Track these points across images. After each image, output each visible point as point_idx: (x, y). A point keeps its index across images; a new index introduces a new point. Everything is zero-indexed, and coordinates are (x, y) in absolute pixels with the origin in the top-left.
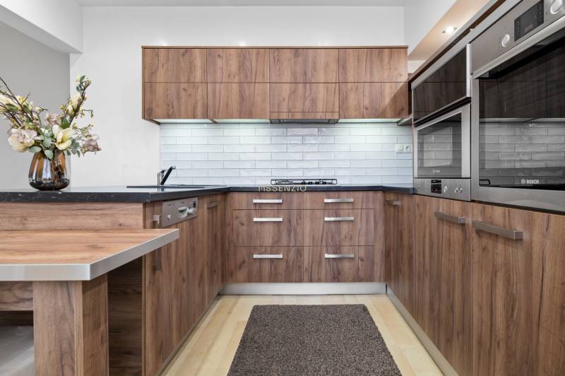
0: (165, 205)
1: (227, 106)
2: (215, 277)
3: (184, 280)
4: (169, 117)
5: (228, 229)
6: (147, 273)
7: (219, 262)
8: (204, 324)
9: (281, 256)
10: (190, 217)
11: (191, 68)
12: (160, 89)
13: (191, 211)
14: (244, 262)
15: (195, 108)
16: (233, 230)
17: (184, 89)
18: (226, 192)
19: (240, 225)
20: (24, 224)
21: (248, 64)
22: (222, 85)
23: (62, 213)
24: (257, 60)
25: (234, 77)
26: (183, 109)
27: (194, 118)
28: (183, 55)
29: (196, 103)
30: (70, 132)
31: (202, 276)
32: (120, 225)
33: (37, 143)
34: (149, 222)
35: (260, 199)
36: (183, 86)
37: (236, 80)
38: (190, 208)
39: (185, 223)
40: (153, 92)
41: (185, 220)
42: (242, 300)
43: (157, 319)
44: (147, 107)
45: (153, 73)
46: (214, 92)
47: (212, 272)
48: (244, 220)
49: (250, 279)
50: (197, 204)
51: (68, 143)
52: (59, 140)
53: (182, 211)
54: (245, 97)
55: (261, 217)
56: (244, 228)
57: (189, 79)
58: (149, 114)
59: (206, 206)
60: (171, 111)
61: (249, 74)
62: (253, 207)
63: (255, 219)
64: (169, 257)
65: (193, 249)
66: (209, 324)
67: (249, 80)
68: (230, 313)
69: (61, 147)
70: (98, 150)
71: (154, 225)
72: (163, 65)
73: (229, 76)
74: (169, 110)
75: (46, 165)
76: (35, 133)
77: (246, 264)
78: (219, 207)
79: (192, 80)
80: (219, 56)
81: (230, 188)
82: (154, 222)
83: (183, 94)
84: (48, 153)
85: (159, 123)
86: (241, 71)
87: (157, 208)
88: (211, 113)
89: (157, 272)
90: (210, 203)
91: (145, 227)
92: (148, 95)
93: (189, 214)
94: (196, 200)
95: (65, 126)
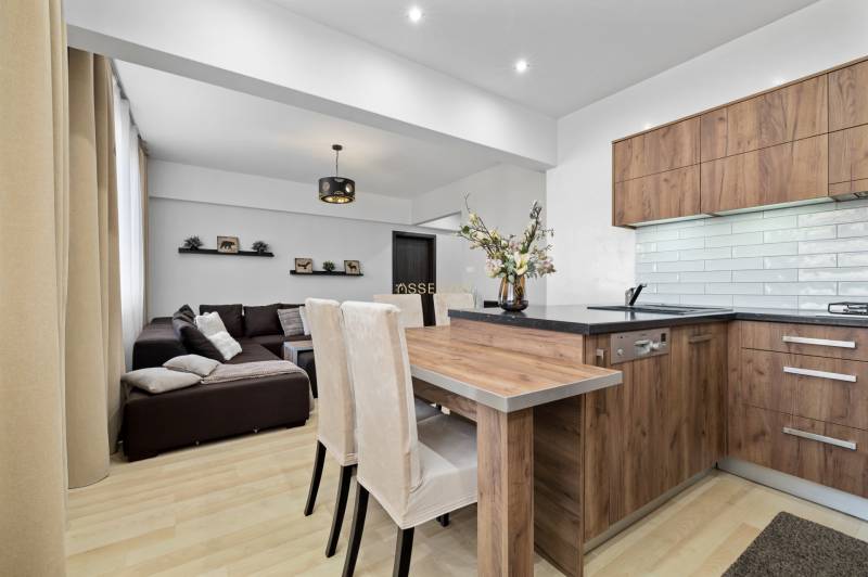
0: (614, 337)
1: (736, 190)
2: (704, 441)
3: (644, 434)
4: (645, 219)
5: (733, 377)
6: (588, 414)
7: (714, 422)
8: (684, 501)
9: (851, 445)
10: (655, 354)
11: (675, 150)
12: (633, 188)
13: (656, 346)
14: (763, 433)
15: (681, 201)
16: (741, 378)
17: (666, 180)
18: (728, 320)
19: (755, 374)
20: (490, 341)
21: (777, 114)
22: (727, 161)
23: (517, 335)
24: (798, 102)
25: (749, 143)
26: (664, 206)
27: (680, 216)
28: (664, 136)
29: (684, 195)
30: (527, 257)
31: (676, 435)
32: (561, 355)
33: (504, 270)
34: (590, 356)
35: (800, 336)
36: (663, 176)
37: (754, 145)
38: (654, 342)
39: (646, 360)
40: (624, 191)
41: (648, 357)
42: (759, 492)
43: (601, 471)
44: (618, 210)
45: (625, 170)
46: (712, 174)
47: (698, 434)
48: (765, 367)
49: (775, 463)
50: (668, 337)
51: (525, 268)
52: (518, 265)
53: (643, 345)
54: (770, 170)
55: (801, 367)
56: (764, 379)
57: (672, 164)
58: (620, 220)
59: (685, 339)
60: (648, 211)
61: (779, 130)
62: (783, 348)
63: (787, 369)
64: (620, 402)
65: (661, 396)
66: (691, 505)
67: (779, 139)
68: (730, 504)
69: (519, 272)
70: (554, 271)
71: (598, 362)
72: (637, 157)
73: (739, 144)
74: (645, 211)
75: (511, 287)
76: (500, 262)
77: (767, 438)
78: (713, 343)
79: (677, 165)
80: (721, 119)
81: (736, 314)
82: (598, 357)
83: (664, 186)
84: (511, 278)
85: (634, 228)
86: (763, 130)
87: (602, 341)
88: (706, 204)
89: (603, 416)
90: (694, 335)
91: (585, 362)
92: (619, 198)
93: (653, 350)
94: (666, 331)
95: (524, 251)
